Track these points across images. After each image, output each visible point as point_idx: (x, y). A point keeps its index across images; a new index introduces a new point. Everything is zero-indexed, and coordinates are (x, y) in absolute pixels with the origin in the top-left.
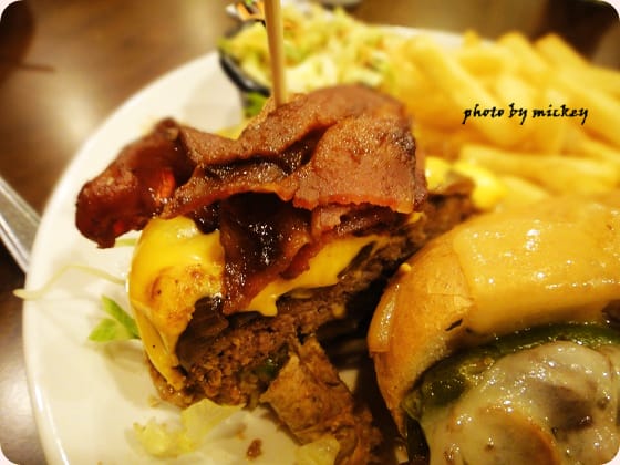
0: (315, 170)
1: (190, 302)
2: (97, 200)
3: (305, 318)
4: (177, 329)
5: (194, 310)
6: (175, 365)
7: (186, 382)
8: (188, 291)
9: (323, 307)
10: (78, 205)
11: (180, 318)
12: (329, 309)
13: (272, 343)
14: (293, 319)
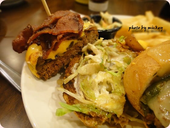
0: (57, 28)
1: (37, 59)
2: (16, 43)
3: (64, 61)
4: (35, 64)
5: (37, 60)
6: (37, 72)
7: (40, 76)
8: (36, 56)
9: (68, 59)
10: (13, 45)
11: (35, 62)
12: (69, 59)
13: (58, 68)
14: (61, 62)
